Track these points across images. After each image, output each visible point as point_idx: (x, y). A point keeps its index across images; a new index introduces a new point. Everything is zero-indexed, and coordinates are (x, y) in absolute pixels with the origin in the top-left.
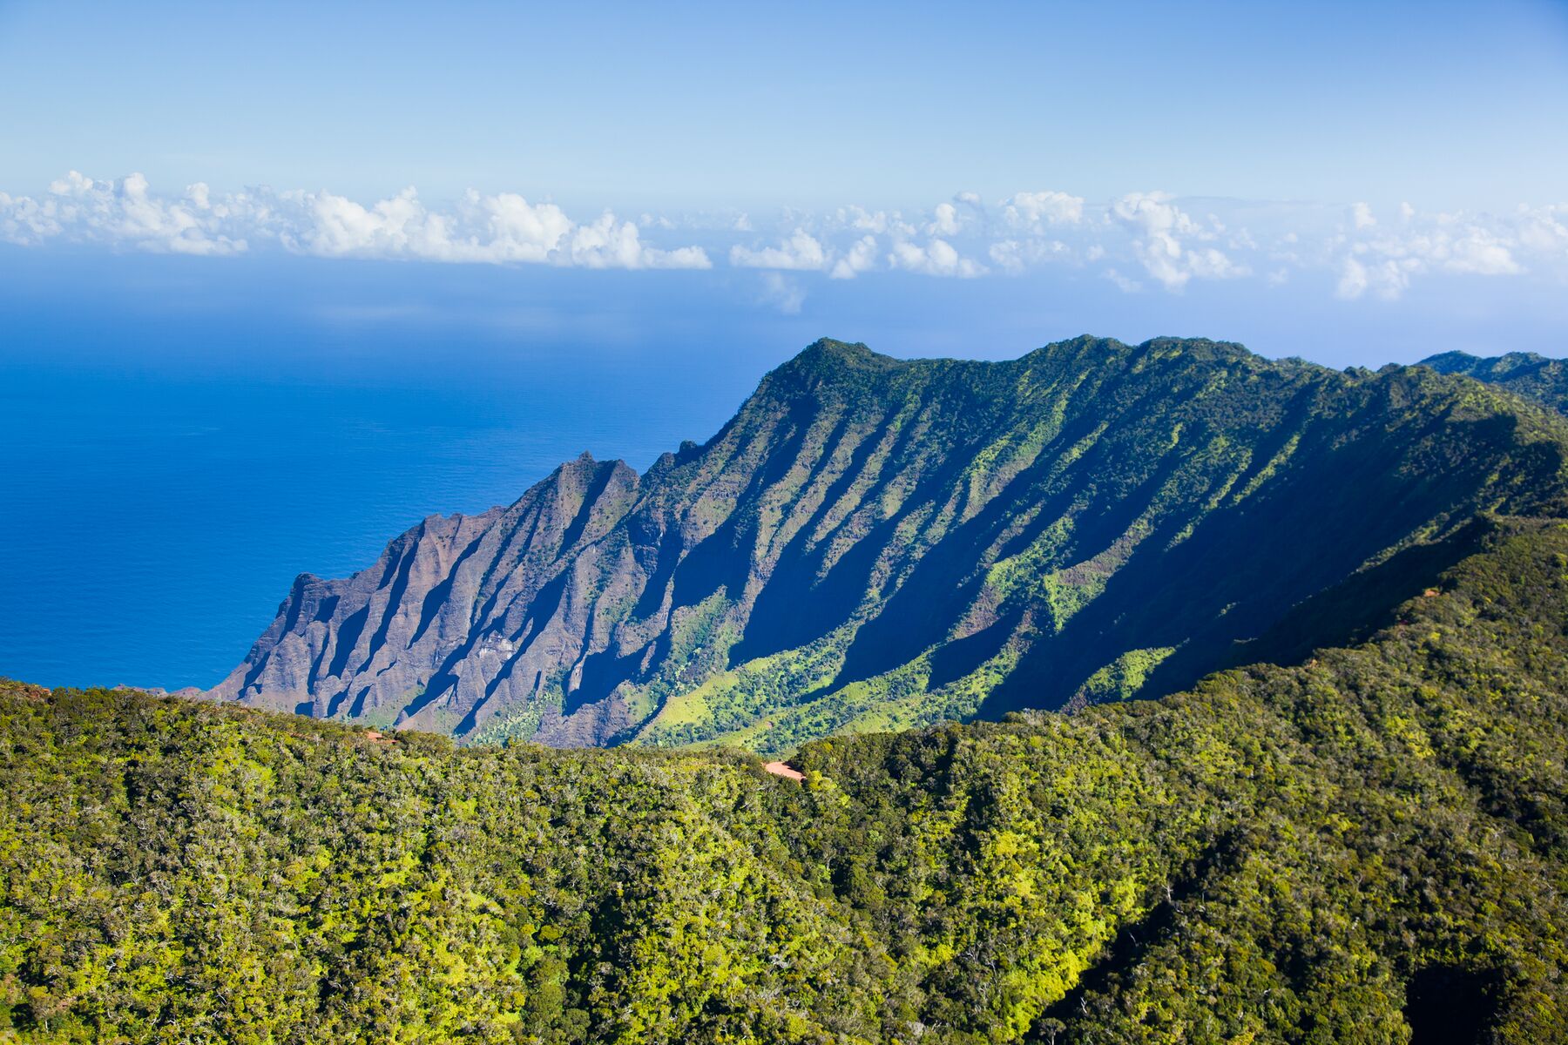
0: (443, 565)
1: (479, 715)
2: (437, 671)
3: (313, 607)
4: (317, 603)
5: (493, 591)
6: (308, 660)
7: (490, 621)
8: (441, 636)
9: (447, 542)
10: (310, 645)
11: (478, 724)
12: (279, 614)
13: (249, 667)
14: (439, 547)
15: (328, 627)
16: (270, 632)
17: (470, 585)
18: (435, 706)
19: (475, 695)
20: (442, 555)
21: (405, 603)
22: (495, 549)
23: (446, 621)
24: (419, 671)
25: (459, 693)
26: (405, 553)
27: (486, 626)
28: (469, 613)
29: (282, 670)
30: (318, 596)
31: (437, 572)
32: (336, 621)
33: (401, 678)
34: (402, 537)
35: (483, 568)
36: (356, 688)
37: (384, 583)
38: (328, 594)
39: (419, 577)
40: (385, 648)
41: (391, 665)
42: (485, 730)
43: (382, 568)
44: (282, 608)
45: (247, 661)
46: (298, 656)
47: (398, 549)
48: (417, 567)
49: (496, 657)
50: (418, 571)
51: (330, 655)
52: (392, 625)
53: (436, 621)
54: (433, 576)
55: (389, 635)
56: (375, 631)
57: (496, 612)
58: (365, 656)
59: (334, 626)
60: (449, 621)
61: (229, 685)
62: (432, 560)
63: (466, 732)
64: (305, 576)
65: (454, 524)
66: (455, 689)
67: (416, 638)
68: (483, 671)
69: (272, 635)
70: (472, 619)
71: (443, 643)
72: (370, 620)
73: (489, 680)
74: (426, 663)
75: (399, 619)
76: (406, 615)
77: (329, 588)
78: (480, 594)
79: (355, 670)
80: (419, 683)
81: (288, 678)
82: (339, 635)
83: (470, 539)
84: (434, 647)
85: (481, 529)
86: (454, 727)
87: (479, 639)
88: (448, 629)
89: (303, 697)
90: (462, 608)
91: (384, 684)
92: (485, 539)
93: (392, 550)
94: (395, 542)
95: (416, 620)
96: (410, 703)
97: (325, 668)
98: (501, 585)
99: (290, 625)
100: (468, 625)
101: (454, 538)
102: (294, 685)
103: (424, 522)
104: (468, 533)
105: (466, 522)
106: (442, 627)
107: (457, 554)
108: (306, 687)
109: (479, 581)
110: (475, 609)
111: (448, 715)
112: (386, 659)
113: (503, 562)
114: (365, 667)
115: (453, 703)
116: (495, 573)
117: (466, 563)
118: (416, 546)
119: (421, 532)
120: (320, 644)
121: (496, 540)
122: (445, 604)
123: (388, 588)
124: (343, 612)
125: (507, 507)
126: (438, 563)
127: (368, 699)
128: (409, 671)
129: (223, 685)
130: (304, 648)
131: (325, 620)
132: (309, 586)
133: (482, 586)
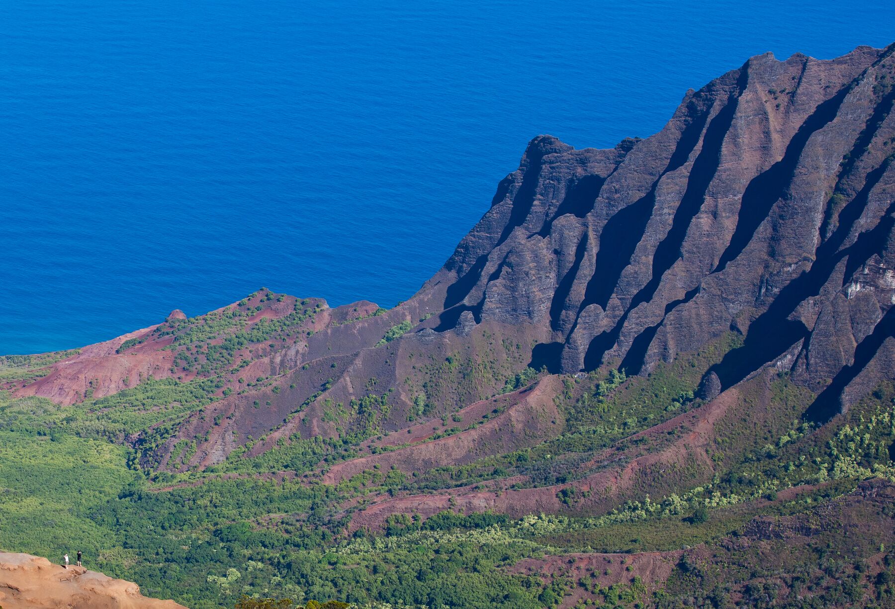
0: (775, 136)
1: (848, 395)
2: (764, 310)
3: (556, 190)
4: (563, 185)
5: (860, 187)
6: (553, 275)
7: (854, 236)
8: (772, 254)
9: (783, 99)
10: (556, 252)
11: (845, 410)
12: (498, 199)
13: (452, 276)
14: (769, 108)
15: (586, 225)
16: (485, 223)
17: (823, 174)
18: (772, 371)
19: (837, 359)
20: (774, 122)
21: (713, 195)
22: (865, 117)
23: (782, 231)
24: (734, 308)
25: (813, 353)
26: (714, 113)
27: (847, 244)
28: (818, 219)
29: (513, 289)
30: (564, 173)
31: (765, 148)
32: (598, 216)
33: (705, 317)
34: (710, 87)
35: (844, 147)
36: (633, 327)
37: (677, 161)
38: (580, 171)
39: (737, 155)
40: (679, 267)
41: (690, 296)
42: (855, 420)
43: (675, 136)
44: (504, 187)
45: (449, 266)
46: (539, 268)
47: (701, 107)
48: (735, 138)
49: (874, 299)
50: (736, 145)
51: (588, 269)
52: (692, 230)
53: (763, 229)
54: (758, 155)
55: (686, 245)
56: (662, 236)
57: (866, 221)
58: (646, 276)
59: (595, 223)
60: (787, 230)
61: (421, 302)
62: (757, 128)
63: (825, 421)
64: (544, 140)
65: (794, 71)
66: (806, 346)
67: (731, 254)
68: (852, 321)
69: (489, 229)
70: (823, 230)
71: (775, 266)
72: (655, 218)
73: (862, 336)
74: (745, 296)
75: (702, 221)
76: (715, 215)
77: (583, 162)
78: (838, 189)
79: (629, 298)
80: (733, 327)
81: (522, 302)
82: (603, 239)
83: (819, 98)
84: (760, 270)
85: (837, 82)
86: (801, 409)
87: (841, 267)
88: (784, 244)
89: (543, 333)
90: (809, 210)
91: (679, 325)
92: (849, 99)
93: (691, 107)
94: (697, 95)
95: (730, 224)
96: (718, 360)
97: (579, 290)
98: (874, 177)
99: (518, 217)
100: (816, 239)
101: (793, 94)
102: (530, 314)
103: (747, 66)
104: (816, 88)
105: (813, 69)
106: (774, 239)
107: (797, 122)
108: (547, 320)
109: (836, 168)
110: (828, 214)
111: (791, 390)
112: (679, 285)
113: (878, 140)
114: (646, 294)
115: (800, 369)
116: (865, 157)
117: (817, 138)
118: (731, 106)
119: (742, 80)
120: (572, 250)
121: (865, 103)
122: (780, 202)
123: (685, 170)
124: (609, 205)
125: (882, 49)
126: (767, 134)
127: (653, 349)
128: (719, 306)
129: (413, 303)
130: (547, 255)
131: (581, 213)
132: (551, 156)
133: (841, 176)
